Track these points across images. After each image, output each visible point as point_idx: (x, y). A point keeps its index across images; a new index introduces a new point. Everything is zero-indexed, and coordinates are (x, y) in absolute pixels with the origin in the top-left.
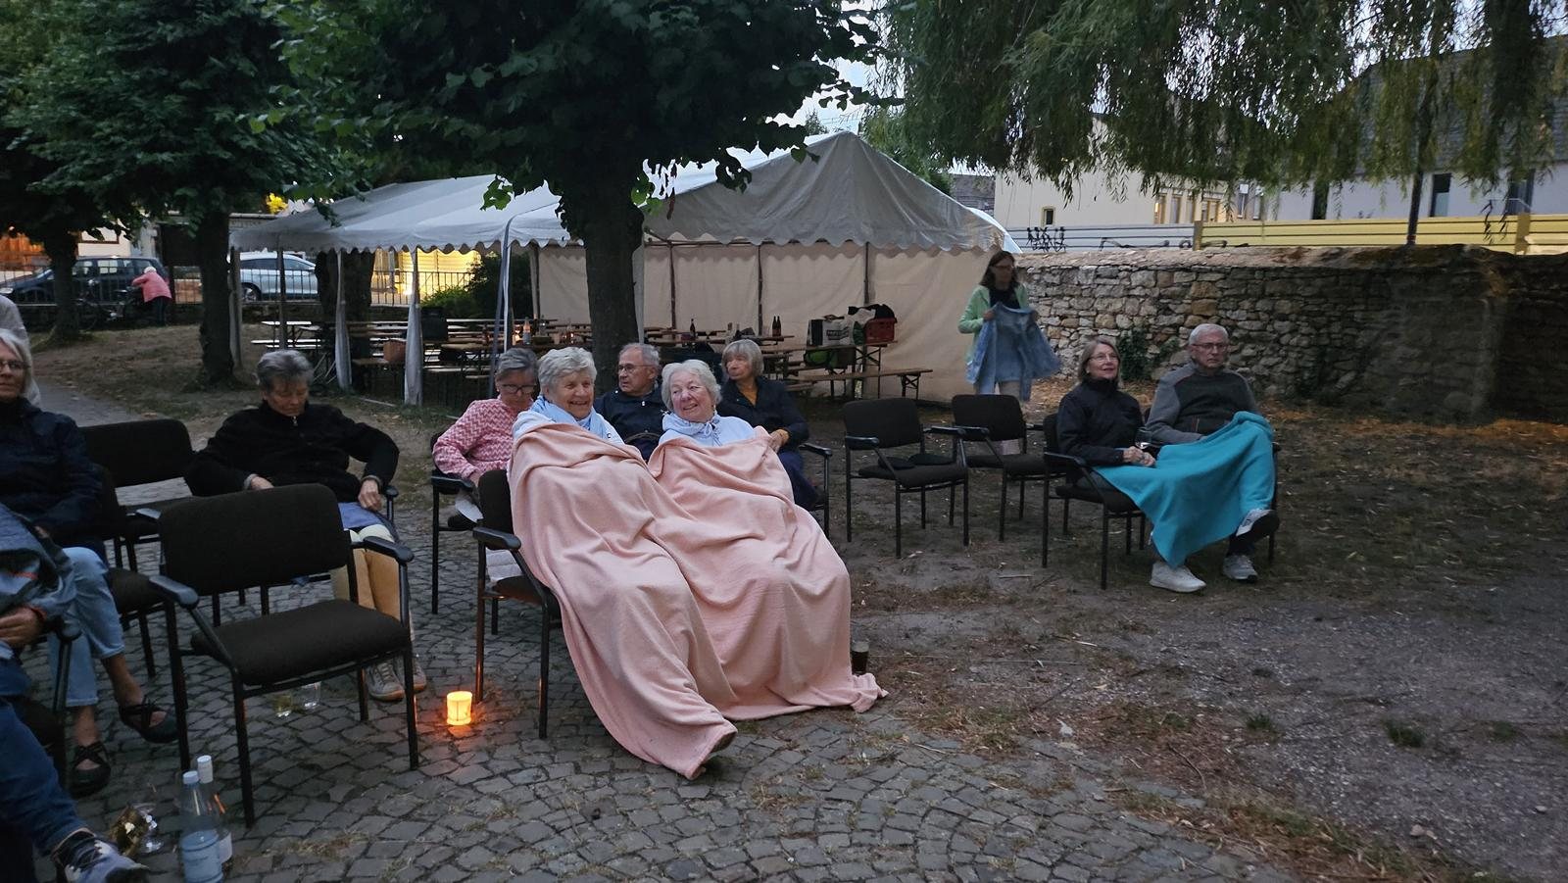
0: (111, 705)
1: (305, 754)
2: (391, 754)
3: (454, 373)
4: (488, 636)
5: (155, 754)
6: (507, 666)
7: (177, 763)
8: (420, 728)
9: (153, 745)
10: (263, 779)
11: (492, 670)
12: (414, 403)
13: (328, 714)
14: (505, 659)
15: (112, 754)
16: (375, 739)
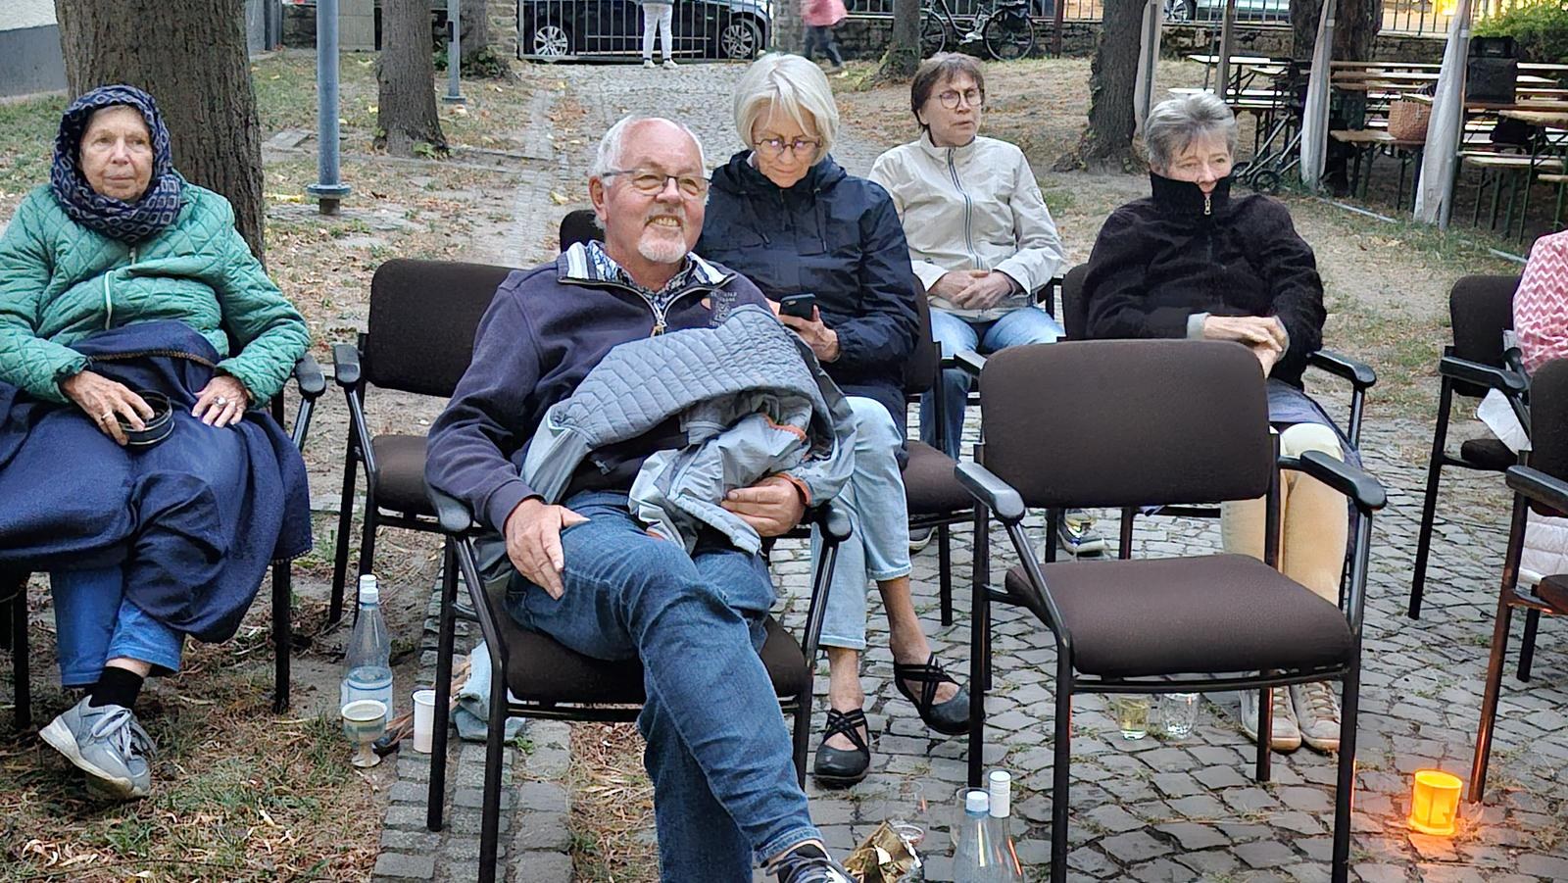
0: (883, 656)
1: (1157, 812)
2: (1298, 851)
3: (1516, 169)
4: (1509, 680)
5: (934, 751)
6: (1539, 747)
7: (962, 772)
8: (1358, 821)
9: (935, 734)
10: (1090, 836)
11: (1509, 748)
12: (1431, 219)
13: (1204, 754)
14: (1536, 733)
15: (876, 734)
16: (1278, 819)
